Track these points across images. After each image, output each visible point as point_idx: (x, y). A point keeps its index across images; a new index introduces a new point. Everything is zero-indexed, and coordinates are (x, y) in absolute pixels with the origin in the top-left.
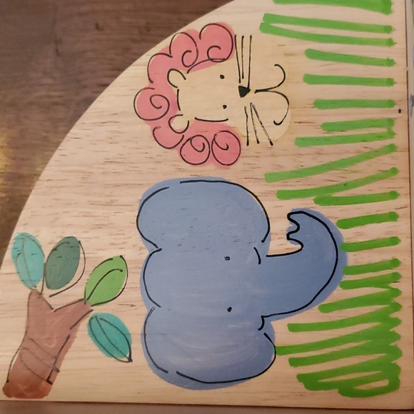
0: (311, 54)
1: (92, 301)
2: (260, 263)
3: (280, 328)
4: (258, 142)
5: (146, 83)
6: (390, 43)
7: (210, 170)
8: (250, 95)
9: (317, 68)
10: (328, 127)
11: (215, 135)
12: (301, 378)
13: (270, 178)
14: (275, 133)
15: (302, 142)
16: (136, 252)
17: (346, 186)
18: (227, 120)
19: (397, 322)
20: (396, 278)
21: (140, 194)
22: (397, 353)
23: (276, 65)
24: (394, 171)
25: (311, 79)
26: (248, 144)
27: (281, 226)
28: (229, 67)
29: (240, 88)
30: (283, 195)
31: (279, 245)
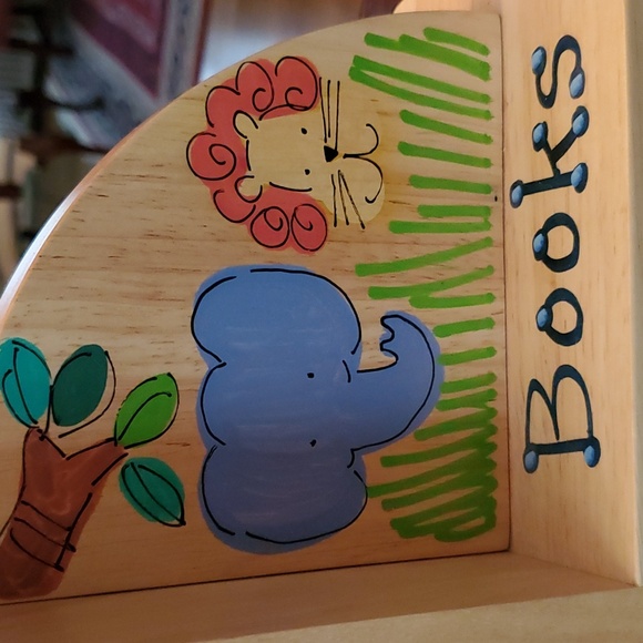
0: (407, 117)
1: (126, 440)
2: (349, 381)
3: (371, 461)
4: (348, 223)
6: (488, 115)
7: (289, 257)
8: (338, 160)
9: (414, 135)
10: (425, 210)
11: (296, 209)
12: (394, 523)
13: (362, 270)
14: (368, 213)
15: (397, 227)
16: (190, 367)
17: (443, 285)
18: (310, 189)
19: (493, 447)
20: (492, 395)
21: (198, 282)
22: (493, 484)
23: (368, 125)
24: (490, 269)
25: (405, 148)
26: (335, 225)
27: (373, 333)
29: (327, 149)
30: (376, 293)
31: (371, 356)
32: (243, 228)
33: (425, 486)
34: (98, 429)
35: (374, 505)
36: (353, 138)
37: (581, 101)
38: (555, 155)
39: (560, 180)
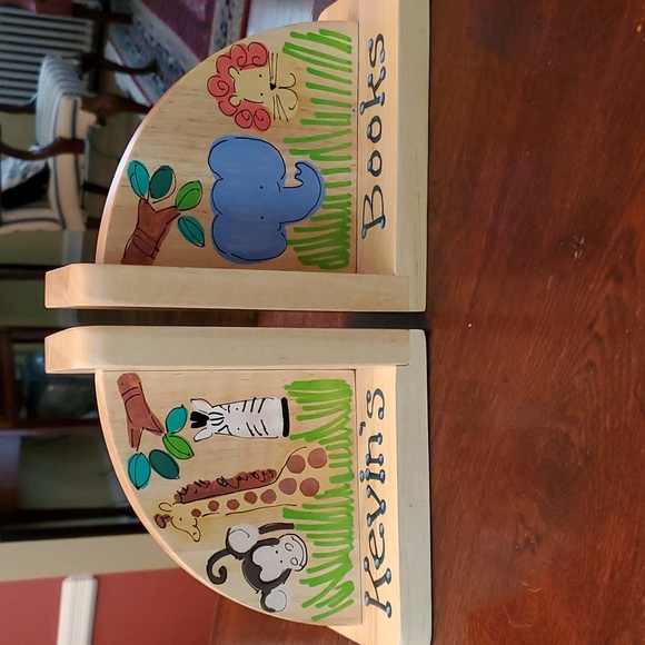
0: (309, 70)
1: (179, 208)
3: (289, 228)
5: (216, 73)
6: (350, 71)
7: (252, 132)
8: (276, 89)
9: (313, 79)
10: (318, 114)
12: (299, 257)
13: (287, 141)
14: (290, 114)
15: (304, 122)
16: (208, 179)
17: (327, 150)
19: (349, 228)
20: (349, 204)
21: (211, 142)
22: (349, 246)
24: (350, 144)
25: (309, 85)
27: (291, 170)
28: (264, 70)
29: (271, 85)
30: (293, 152)
31: (290, 181)
32: (232, 118)
33: (314, 243)
34: (169, 201)
35: (290, 249)
36: (283, 79)
37: (383, 64)
38: (375, 89)
39: (376, 101)
